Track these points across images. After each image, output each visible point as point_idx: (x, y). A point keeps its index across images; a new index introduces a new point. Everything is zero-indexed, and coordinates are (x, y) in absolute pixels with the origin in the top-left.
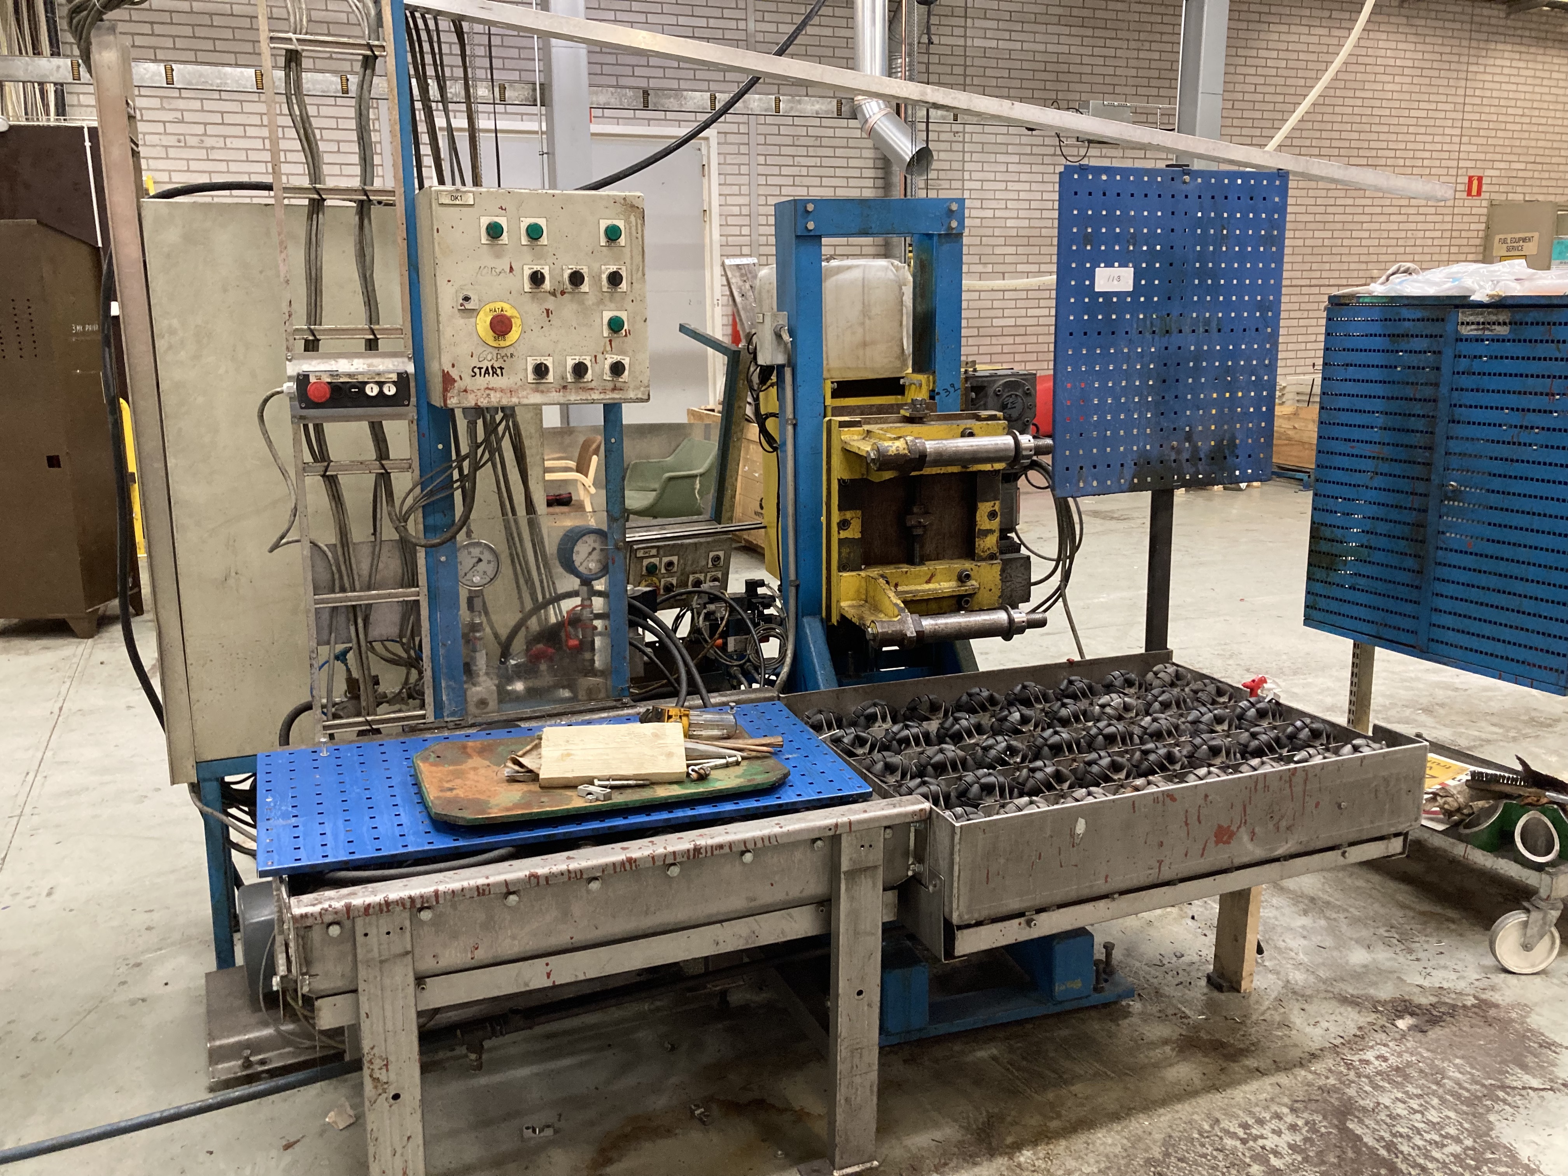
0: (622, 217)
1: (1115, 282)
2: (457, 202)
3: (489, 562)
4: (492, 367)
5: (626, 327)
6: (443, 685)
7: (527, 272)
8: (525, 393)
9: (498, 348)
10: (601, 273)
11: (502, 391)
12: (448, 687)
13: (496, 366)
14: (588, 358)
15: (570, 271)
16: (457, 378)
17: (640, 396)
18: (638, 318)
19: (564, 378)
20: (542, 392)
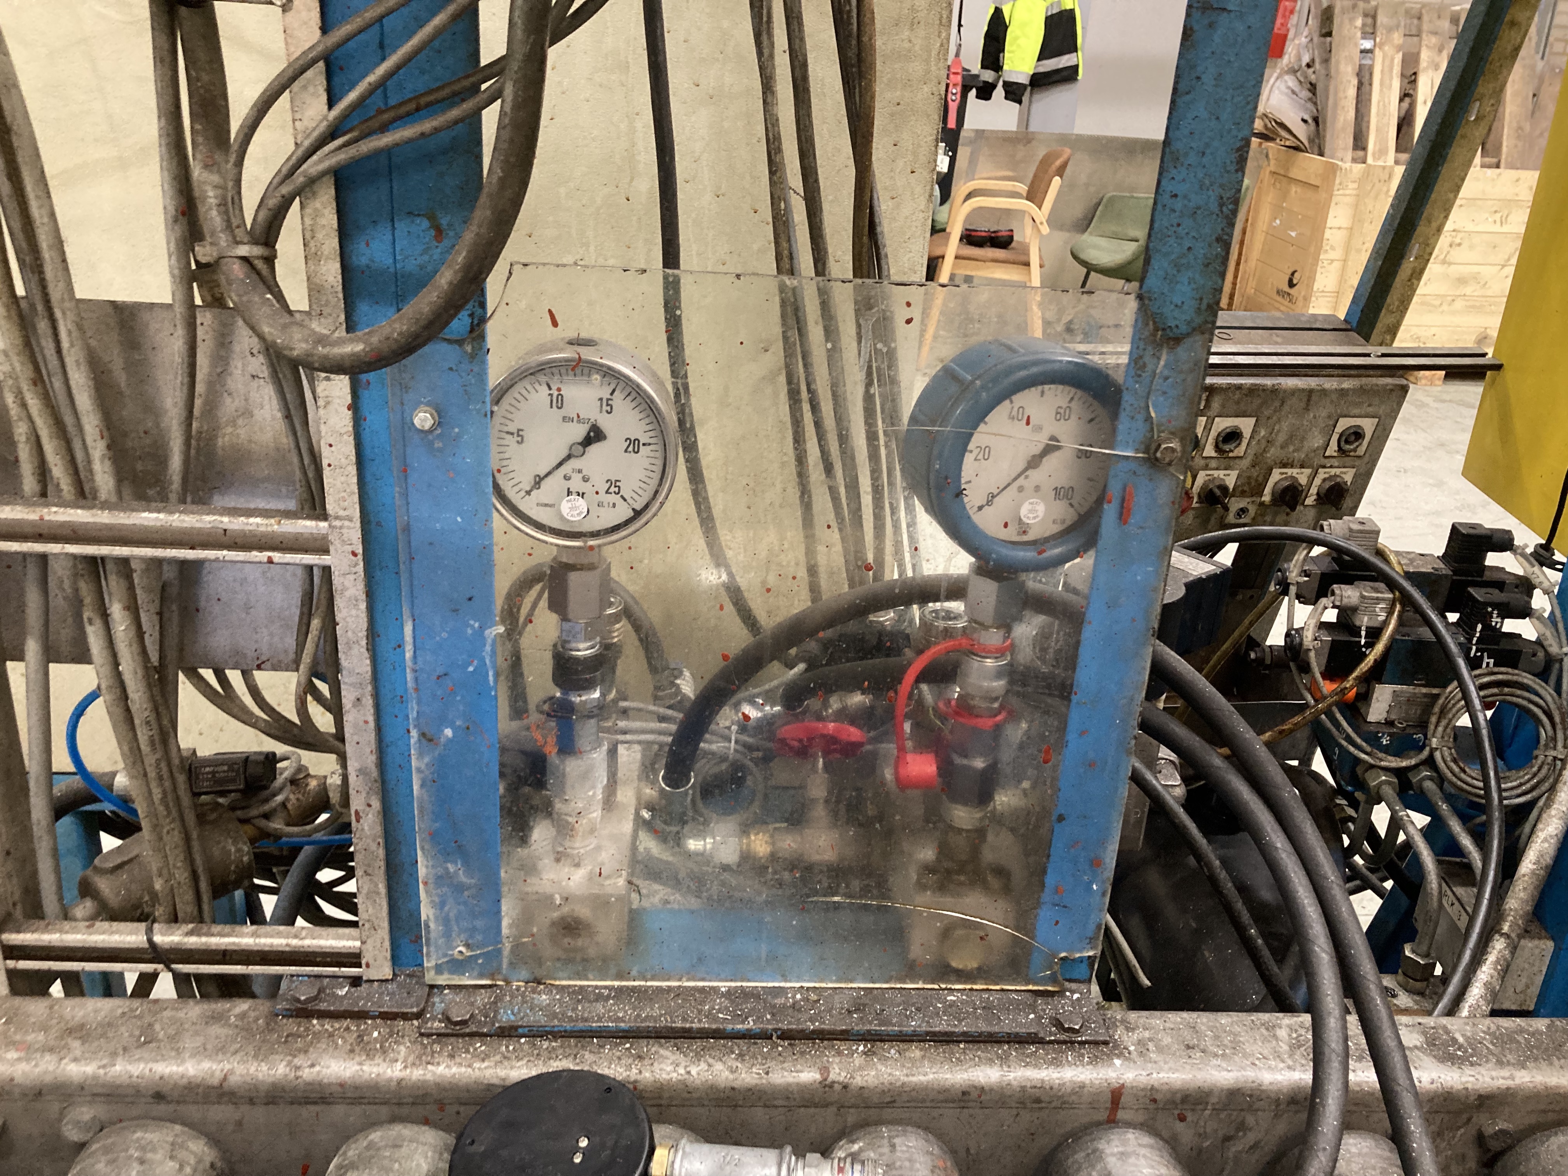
3: (634, 445)
6: (422, 871)
12: (441, 879)
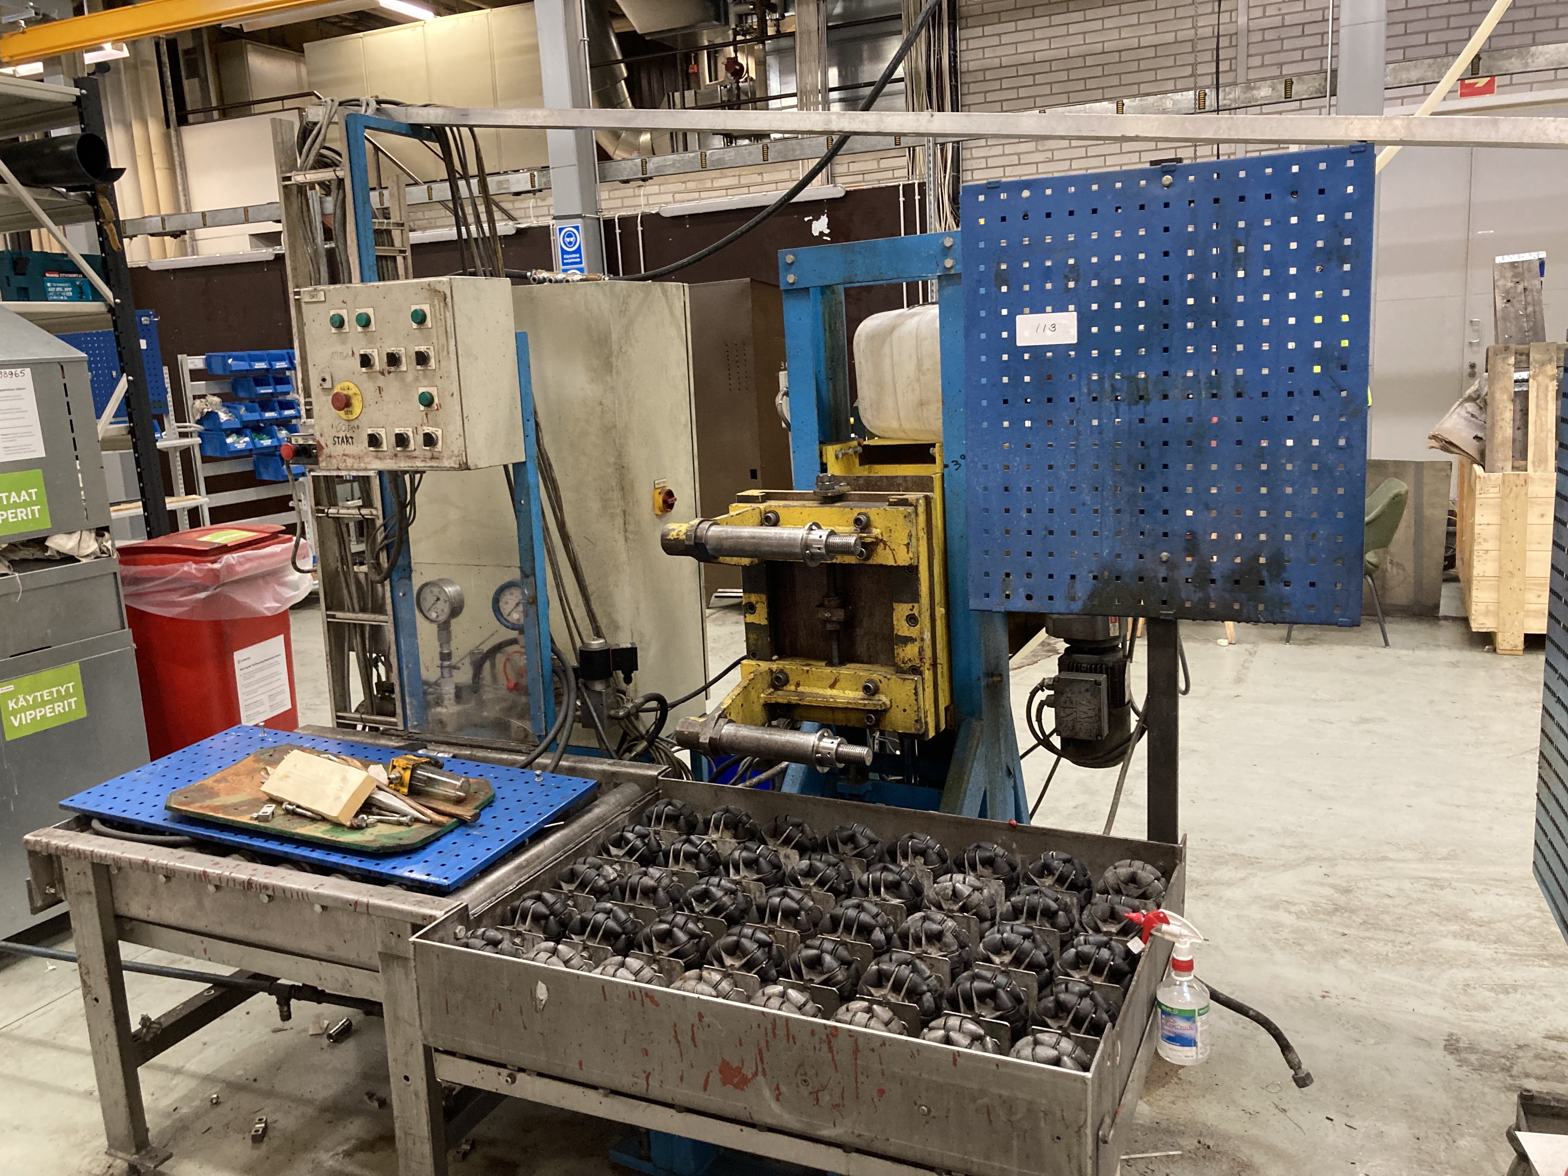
0: (428, 305)
1: (1048, 332)
2: (315, 300)
4: (346, 437)
5: (436, 401)
6: (407, 701)
7: (359, 355)
9: (348, 421)
10: (412, 353)
12: (410, 703)
13: (348, 435)
14: (407, 428)
16: (324, 445)
17: (453, 465)
18: (446, 393)
19: (394, 447)
20: (381, 459)
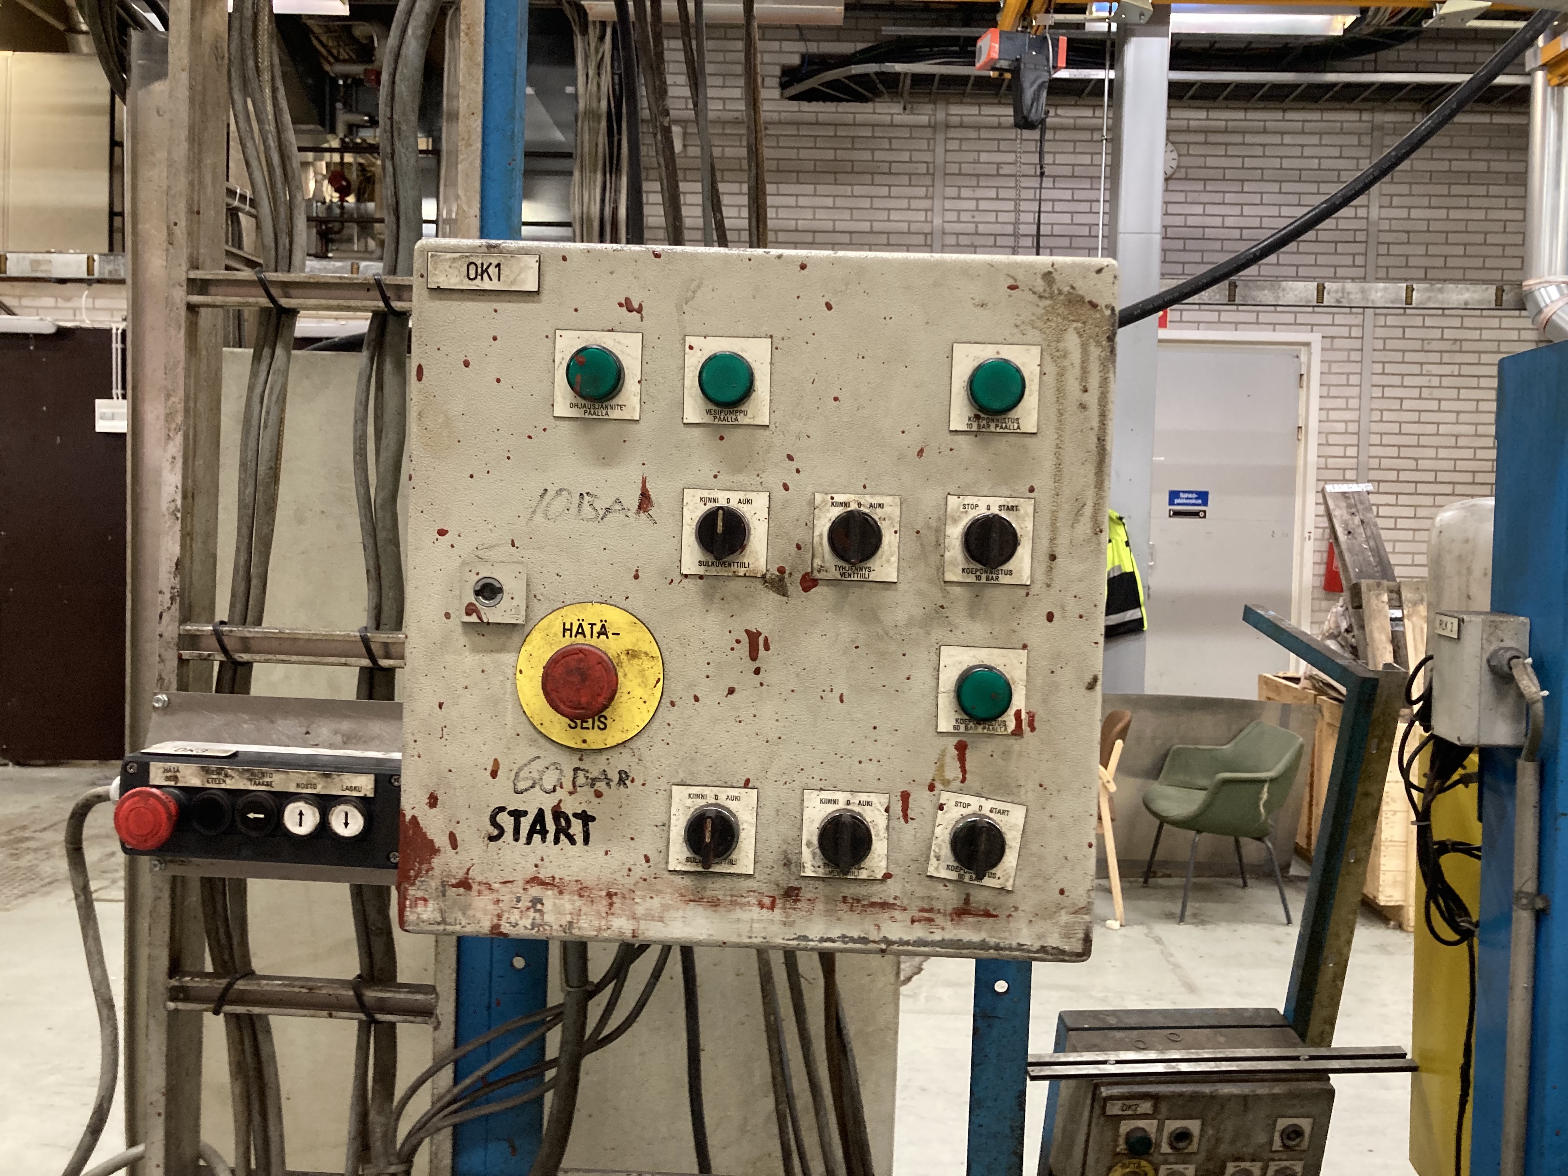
0: (1033, 335)
2: (486, 284)
4: (558, 814)
5: (1019, 701)
7: (694, 512)
8: (656, 902)
9: (581, 753)
10: (944, 519)
11: (582, 891)
13: (570, 807)
14: (879, 801)
15: (836, 512)
16: (441, 840)
17: (1054, 940)
18: (1067, 676)
19: (790, 862)
20: (715, 904)
